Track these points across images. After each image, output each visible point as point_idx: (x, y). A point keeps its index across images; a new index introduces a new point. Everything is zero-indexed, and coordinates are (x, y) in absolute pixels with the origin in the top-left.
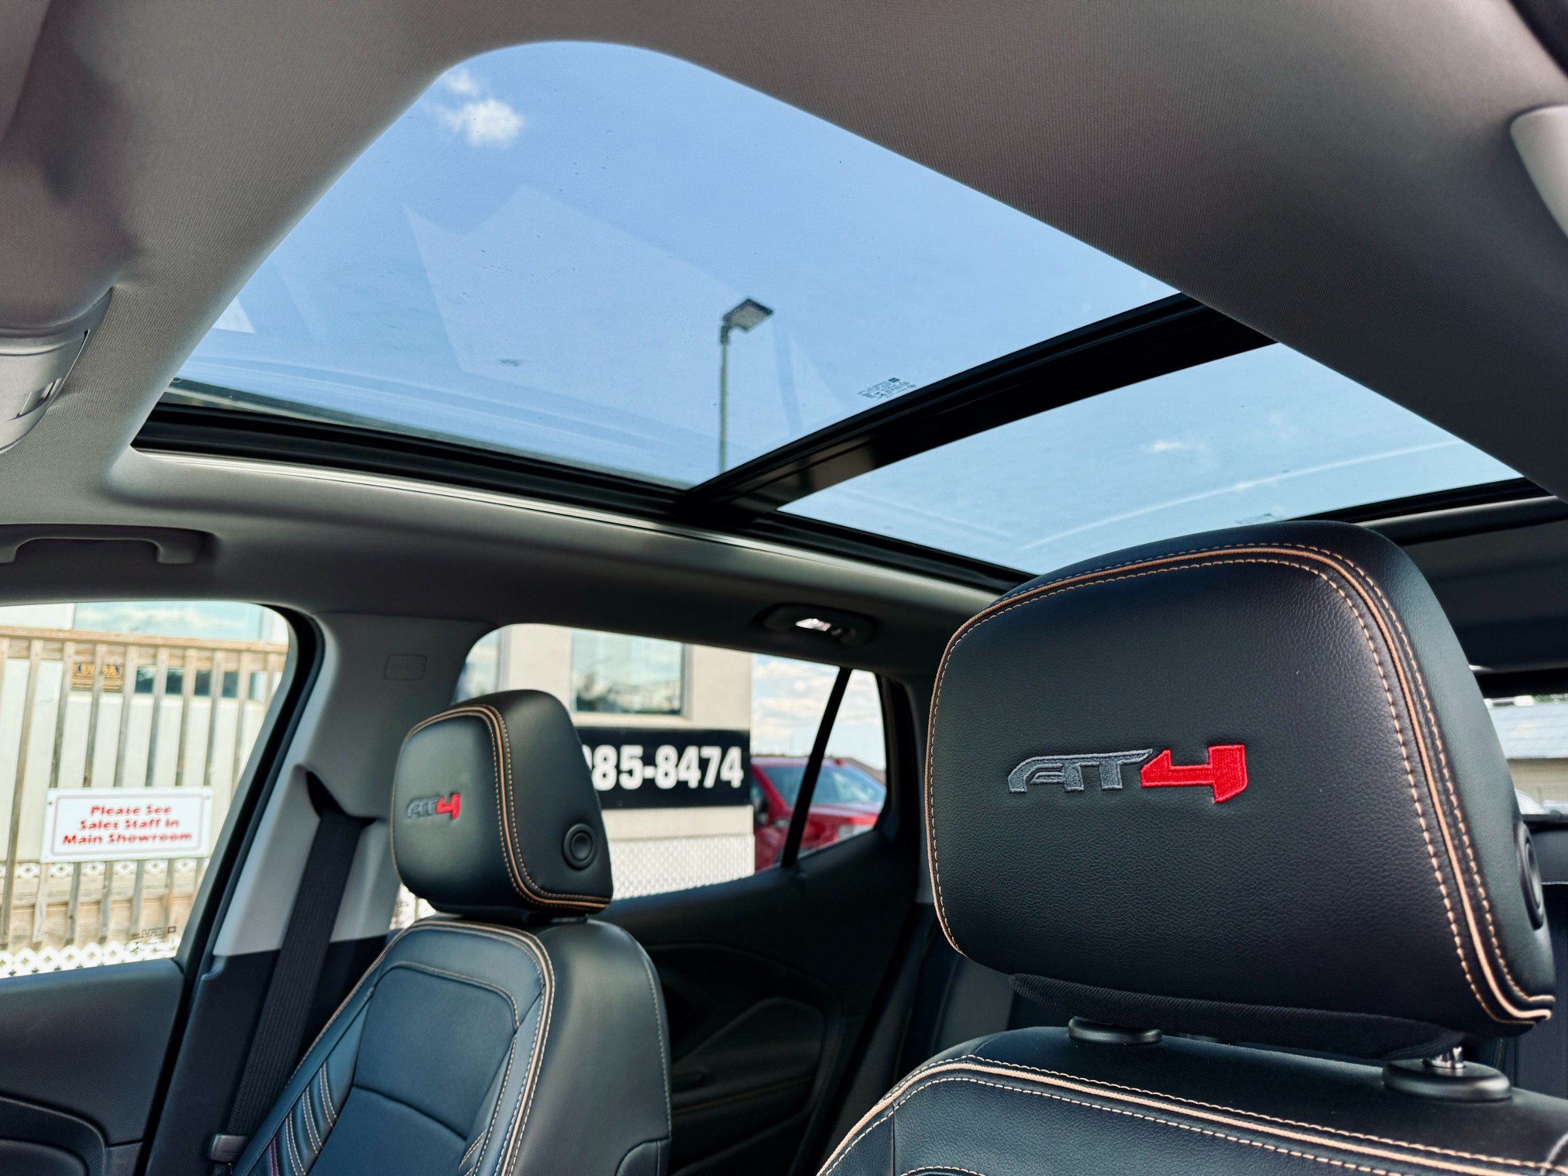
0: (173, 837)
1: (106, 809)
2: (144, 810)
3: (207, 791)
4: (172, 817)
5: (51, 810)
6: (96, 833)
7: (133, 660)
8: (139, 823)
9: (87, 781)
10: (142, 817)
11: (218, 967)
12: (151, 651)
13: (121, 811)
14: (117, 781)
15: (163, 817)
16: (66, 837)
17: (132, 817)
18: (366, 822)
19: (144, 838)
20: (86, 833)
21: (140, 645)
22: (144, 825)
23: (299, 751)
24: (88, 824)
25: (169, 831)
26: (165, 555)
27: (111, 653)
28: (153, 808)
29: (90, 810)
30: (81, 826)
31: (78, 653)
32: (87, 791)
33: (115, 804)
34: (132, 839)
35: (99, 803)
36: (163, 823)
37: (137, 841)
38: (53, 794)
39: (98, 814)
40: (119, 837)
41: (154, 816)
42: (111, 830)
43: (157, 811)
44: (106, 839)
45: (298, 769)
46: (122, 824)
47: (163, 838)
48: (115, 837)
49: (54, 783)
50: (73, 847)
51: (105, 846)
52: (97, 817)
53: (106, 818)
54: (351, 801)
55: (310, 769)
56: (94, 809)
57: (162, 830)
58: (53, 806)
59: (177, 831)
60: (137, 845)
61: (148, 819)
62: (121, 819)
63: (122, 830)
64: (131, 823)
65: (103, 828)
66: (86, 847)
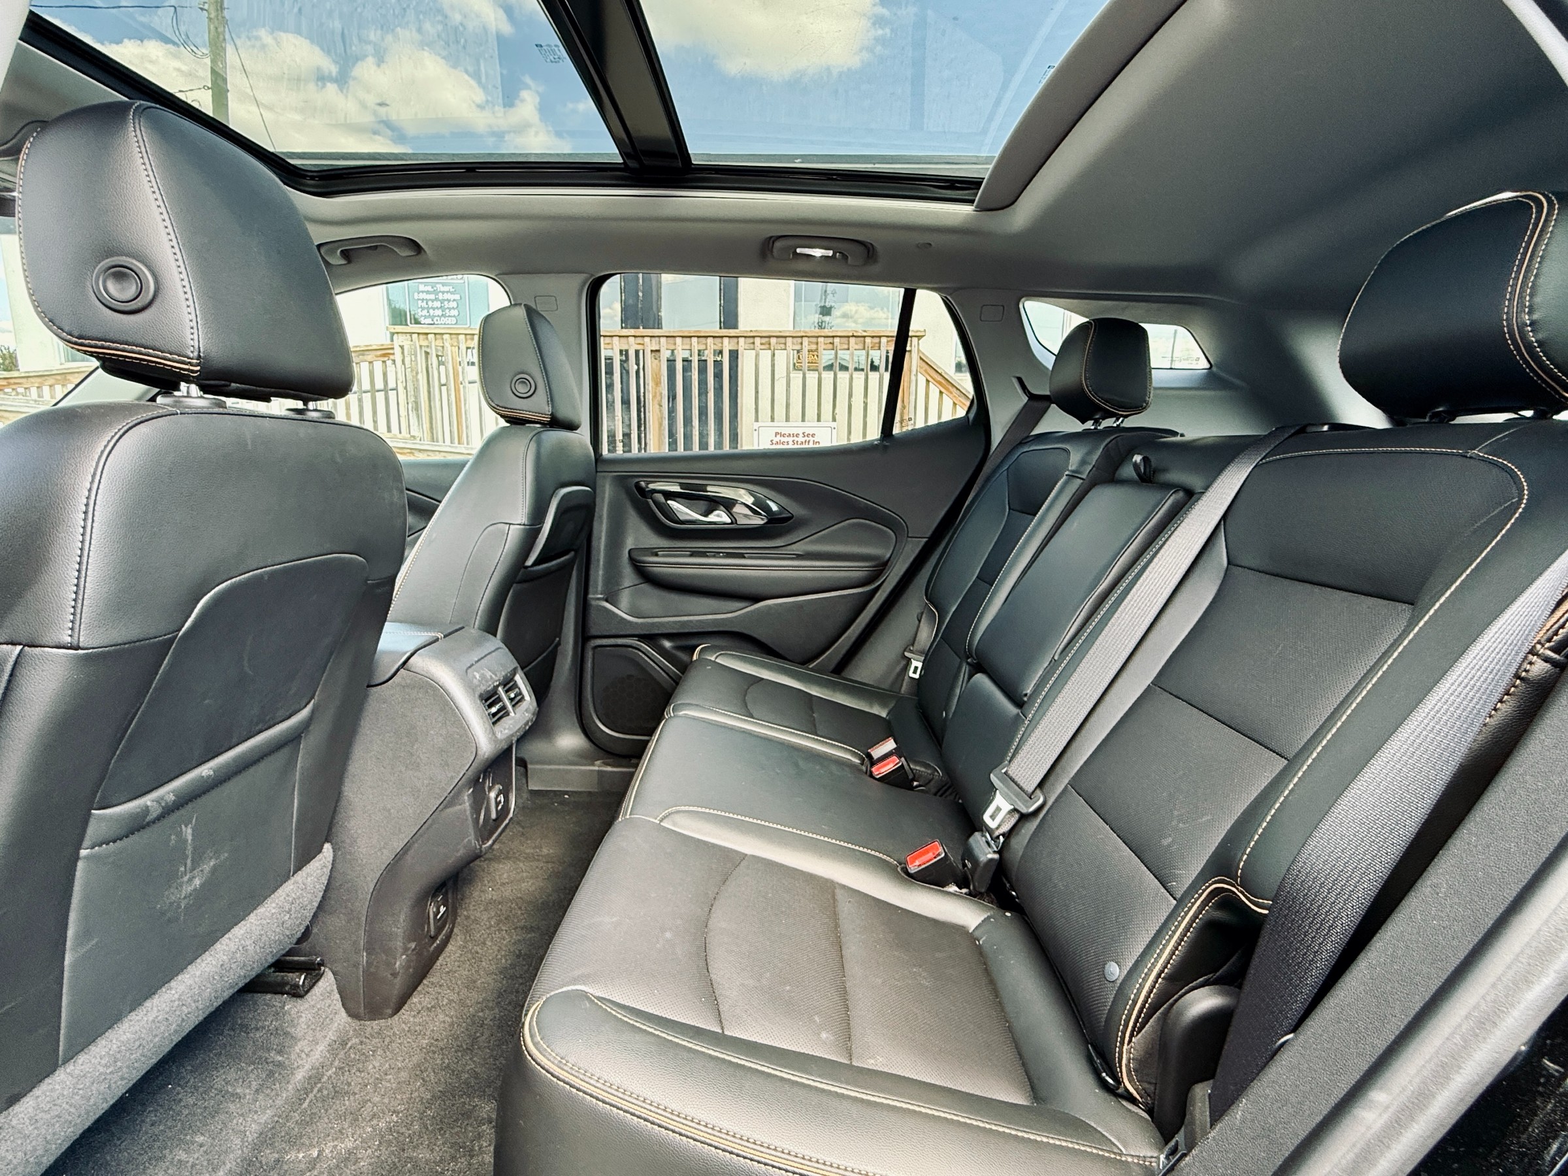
2: (801, 435)
3: (834, 424)
5: (757, 433)
9: (772, 418)
10: (801, 439)
14: (787, 420)
15: (811, 439)
17: (795, 438)
22: (801, 443)
24: (774, 442)
28: (805, 435)
29: (776, 434)
32: (773, 424)
35: (780, 431)
36: (810, 443)
38: (756, 425)
39: (778, 436)
41: (806, 438)
43: (808, 435)
46: (791, 443)
49: (757, 420)
52: (779, 439)
53: (783, 439)
61: (803, 440)
62: (790, 439)
64: (796, 442)
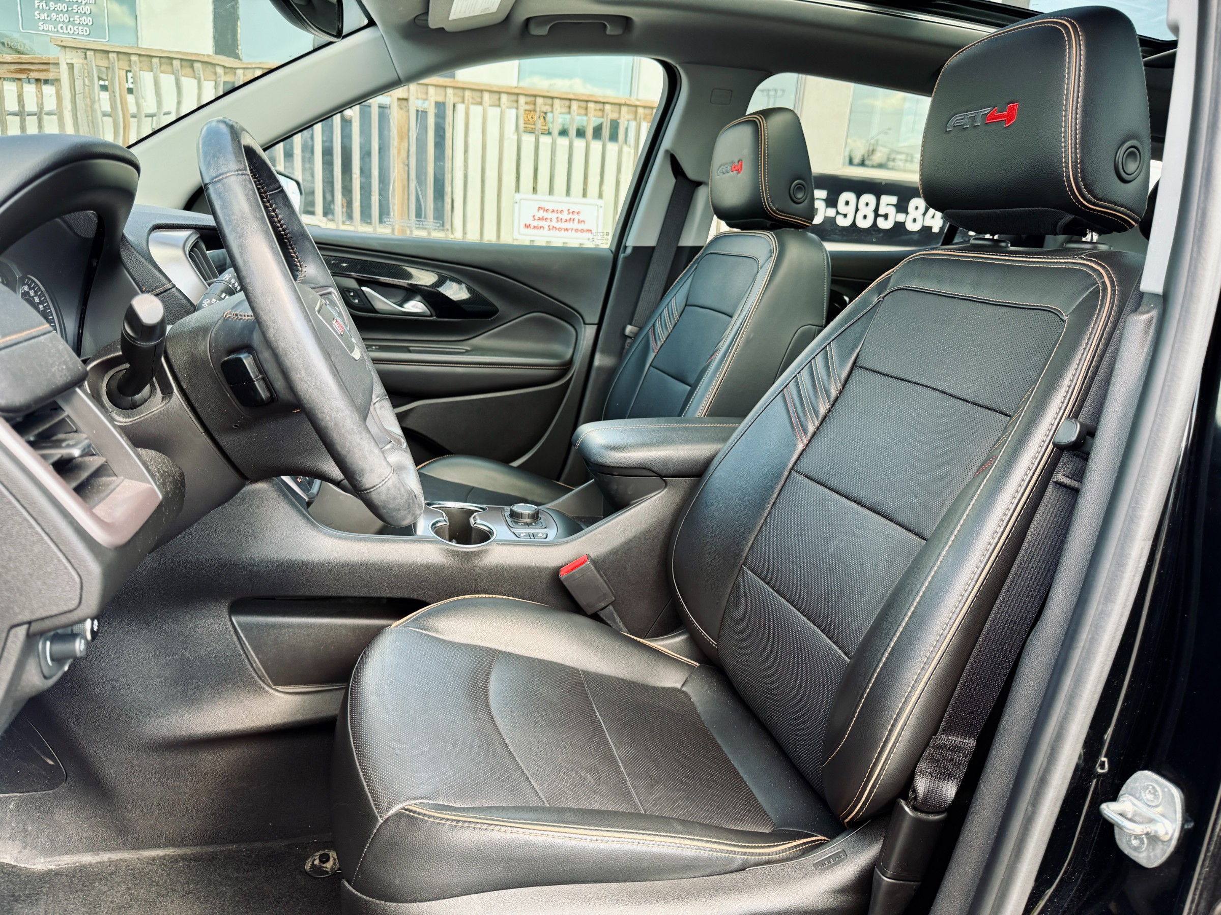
0: (582, 231)
1: (546, 209)
2: (566, 212)
3: (601, 202)
4: (581, 218)
5: (517, 206)
6: (541, 223)
7: (557, 109)
8: (564, 220)
9: (535, 190)
10: (565, 216)
11: (629, 251)
12: (567, 103)
13: (553, 211)
14: (551, 191)
15: (576, 217)
16: (526, 225)
17: (559, 215)
18: (698, 184)
19: (567, 230)
20: (536, 223)
21: (561, 99)
22: (566, 221)
23: (667, 143)
24: (536, 218)
25: (580, 227)
26: (610, 30)
27: (545, 104)
28: (571, 211)
29: (537, 209)
30: (533, 219)
31: (526, 103)
32: (534, 197)
33: (550, 206)
34: (560, 229)
35: (542, 205)
36: (576, 221)
37: (563, 231)
38: (518, 197)
39: (541, 211)
40: (553, 227)
41: (571, 216)
42: (549, 223)
43: (573, 212)
44: (546, 228)
45: (667, 151)
46: (554, 220)
47: (577, 230)
48: (551, 227)
49: (518, 189)
50: (529, 231)
51: (545, 232)
52: (541, 214)
53: (546, 215)
54: (691, 173)
55: (672, 152)
56: (540, 208)
57: (575, 225)
58: (518, 204)
59: (585, 227)
60: (563, 233)
61: (568, 217)
62: (554, 216)
63: (554, 223)
64: (559, 219)
65: (544, 221)
66: (536, 231)
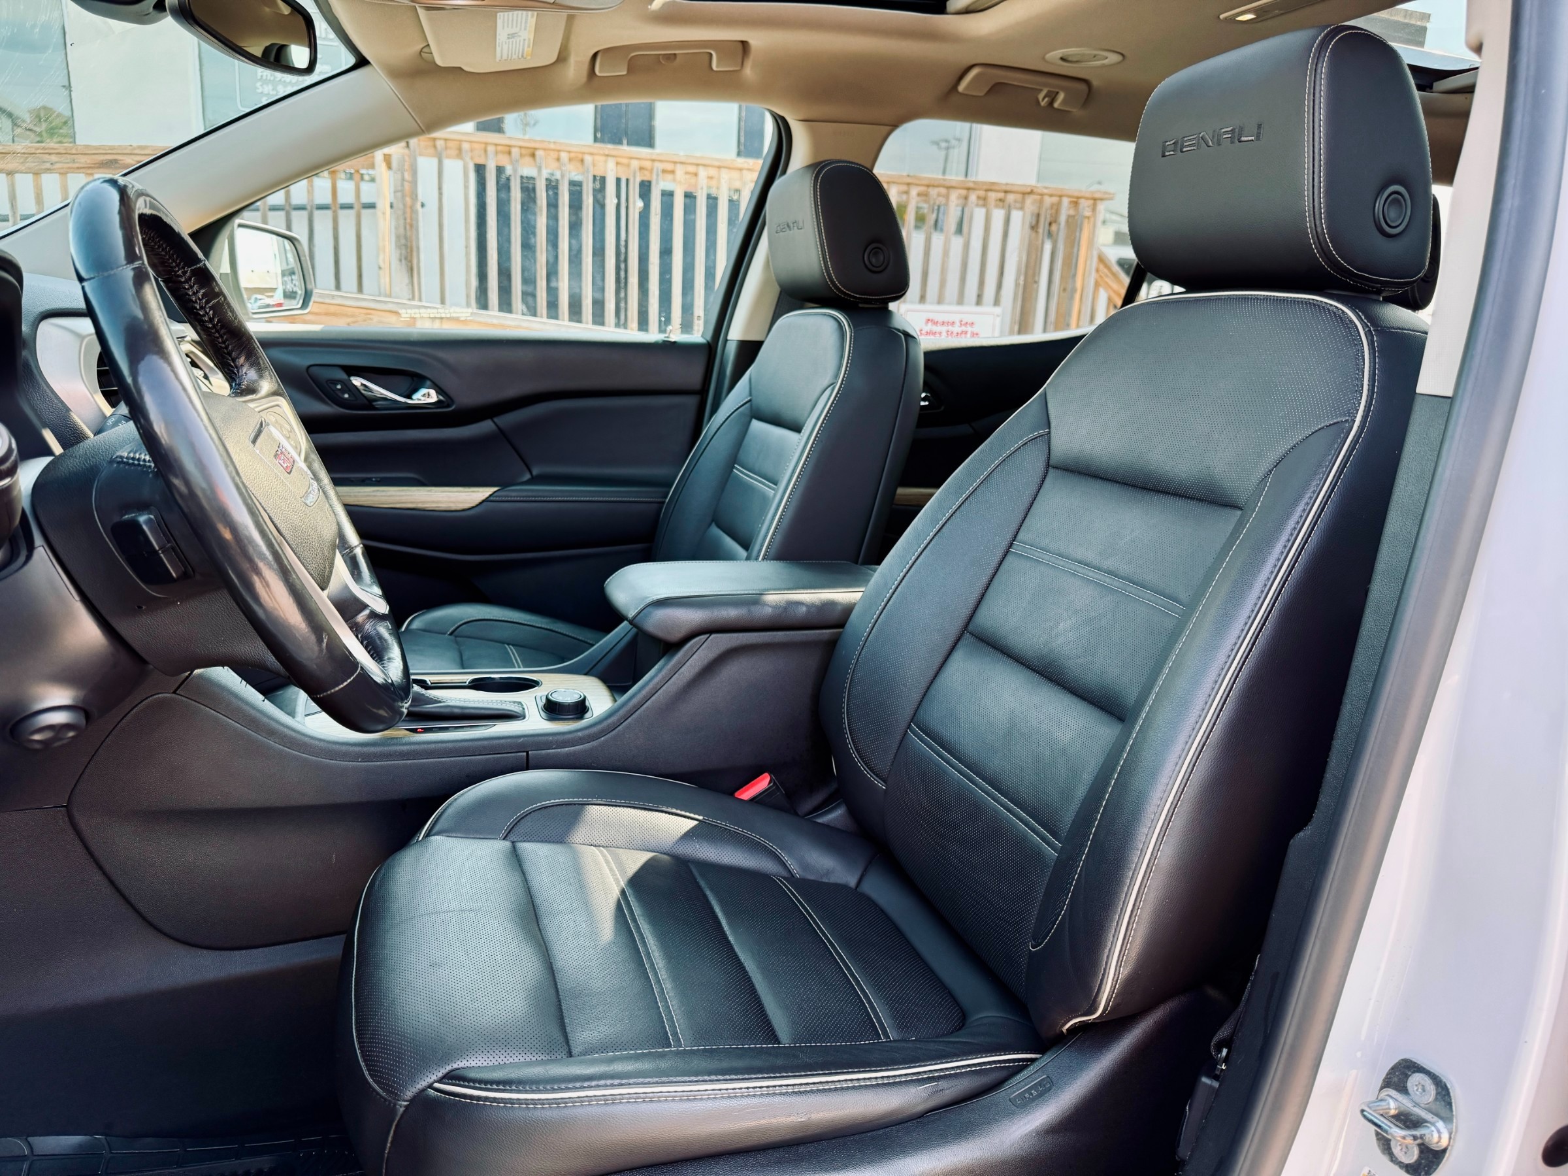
1: (935, 321)
2: (958, 324)
3: (997, 310)
4: (975, 329)
8: (955, 333)
9: (923, 299)
10: (957, 329)
13: (943, 323)
14: (941, 301)
15: (969, 329)
17: (950, 328)
22: (958, 334)
28: (963, 323)
29: (924, 321)
32: (922, 307)
33: (940, 318)
35: (931, 316)
39: (930, 324)
41: (964, 328)
43: (966, 324)
46: (944, 333)
52: (929, 327)
53: (934, 328)
56: (928, 320)
61: (960, 330)
62: (944, 329)
64: (950, 332)
